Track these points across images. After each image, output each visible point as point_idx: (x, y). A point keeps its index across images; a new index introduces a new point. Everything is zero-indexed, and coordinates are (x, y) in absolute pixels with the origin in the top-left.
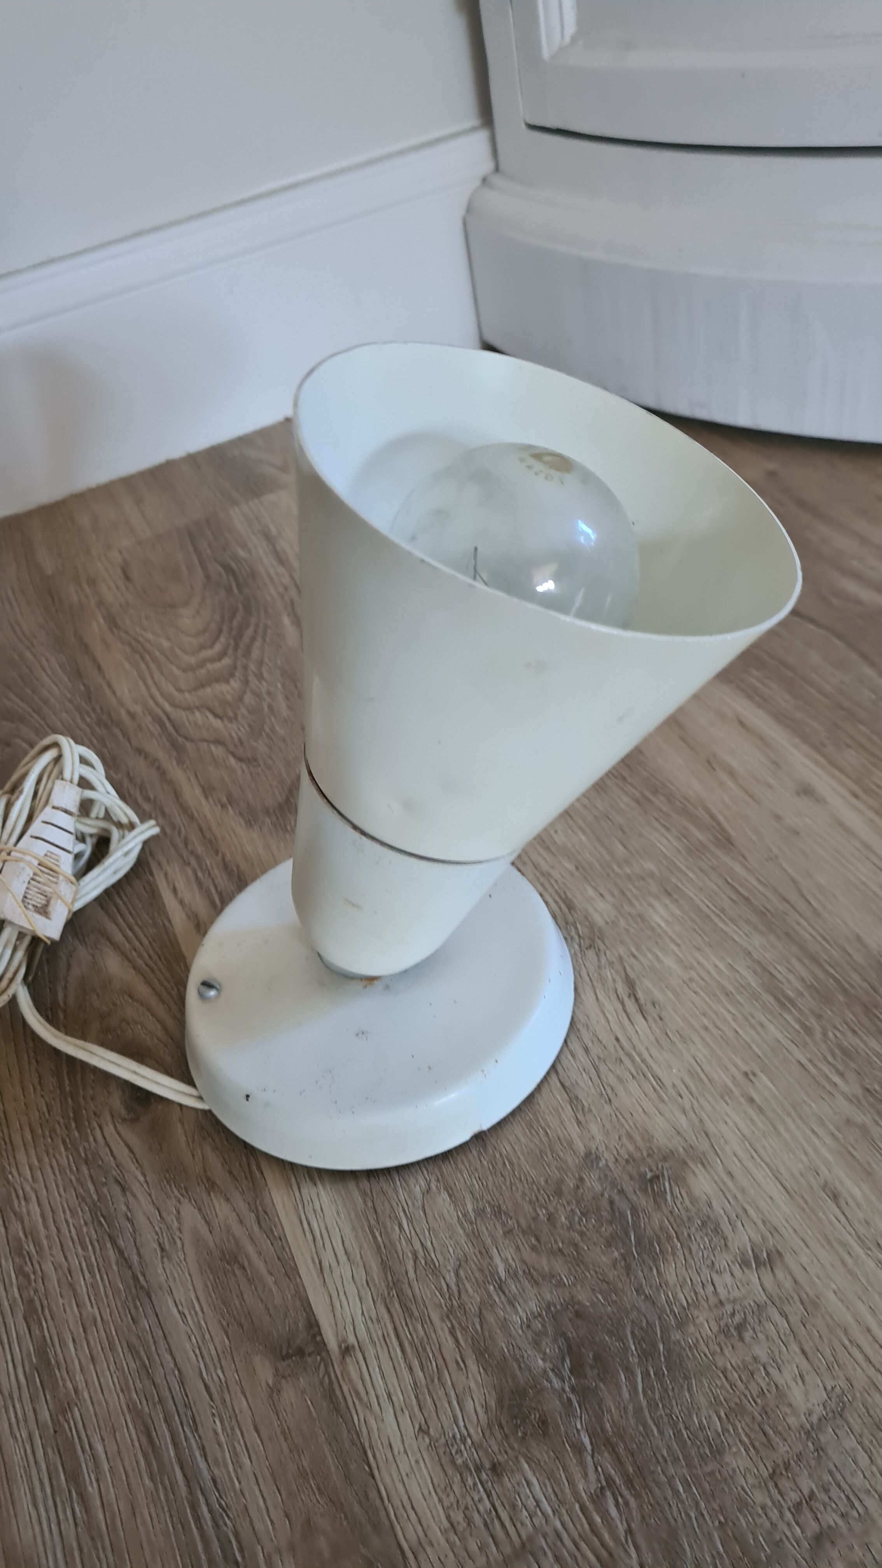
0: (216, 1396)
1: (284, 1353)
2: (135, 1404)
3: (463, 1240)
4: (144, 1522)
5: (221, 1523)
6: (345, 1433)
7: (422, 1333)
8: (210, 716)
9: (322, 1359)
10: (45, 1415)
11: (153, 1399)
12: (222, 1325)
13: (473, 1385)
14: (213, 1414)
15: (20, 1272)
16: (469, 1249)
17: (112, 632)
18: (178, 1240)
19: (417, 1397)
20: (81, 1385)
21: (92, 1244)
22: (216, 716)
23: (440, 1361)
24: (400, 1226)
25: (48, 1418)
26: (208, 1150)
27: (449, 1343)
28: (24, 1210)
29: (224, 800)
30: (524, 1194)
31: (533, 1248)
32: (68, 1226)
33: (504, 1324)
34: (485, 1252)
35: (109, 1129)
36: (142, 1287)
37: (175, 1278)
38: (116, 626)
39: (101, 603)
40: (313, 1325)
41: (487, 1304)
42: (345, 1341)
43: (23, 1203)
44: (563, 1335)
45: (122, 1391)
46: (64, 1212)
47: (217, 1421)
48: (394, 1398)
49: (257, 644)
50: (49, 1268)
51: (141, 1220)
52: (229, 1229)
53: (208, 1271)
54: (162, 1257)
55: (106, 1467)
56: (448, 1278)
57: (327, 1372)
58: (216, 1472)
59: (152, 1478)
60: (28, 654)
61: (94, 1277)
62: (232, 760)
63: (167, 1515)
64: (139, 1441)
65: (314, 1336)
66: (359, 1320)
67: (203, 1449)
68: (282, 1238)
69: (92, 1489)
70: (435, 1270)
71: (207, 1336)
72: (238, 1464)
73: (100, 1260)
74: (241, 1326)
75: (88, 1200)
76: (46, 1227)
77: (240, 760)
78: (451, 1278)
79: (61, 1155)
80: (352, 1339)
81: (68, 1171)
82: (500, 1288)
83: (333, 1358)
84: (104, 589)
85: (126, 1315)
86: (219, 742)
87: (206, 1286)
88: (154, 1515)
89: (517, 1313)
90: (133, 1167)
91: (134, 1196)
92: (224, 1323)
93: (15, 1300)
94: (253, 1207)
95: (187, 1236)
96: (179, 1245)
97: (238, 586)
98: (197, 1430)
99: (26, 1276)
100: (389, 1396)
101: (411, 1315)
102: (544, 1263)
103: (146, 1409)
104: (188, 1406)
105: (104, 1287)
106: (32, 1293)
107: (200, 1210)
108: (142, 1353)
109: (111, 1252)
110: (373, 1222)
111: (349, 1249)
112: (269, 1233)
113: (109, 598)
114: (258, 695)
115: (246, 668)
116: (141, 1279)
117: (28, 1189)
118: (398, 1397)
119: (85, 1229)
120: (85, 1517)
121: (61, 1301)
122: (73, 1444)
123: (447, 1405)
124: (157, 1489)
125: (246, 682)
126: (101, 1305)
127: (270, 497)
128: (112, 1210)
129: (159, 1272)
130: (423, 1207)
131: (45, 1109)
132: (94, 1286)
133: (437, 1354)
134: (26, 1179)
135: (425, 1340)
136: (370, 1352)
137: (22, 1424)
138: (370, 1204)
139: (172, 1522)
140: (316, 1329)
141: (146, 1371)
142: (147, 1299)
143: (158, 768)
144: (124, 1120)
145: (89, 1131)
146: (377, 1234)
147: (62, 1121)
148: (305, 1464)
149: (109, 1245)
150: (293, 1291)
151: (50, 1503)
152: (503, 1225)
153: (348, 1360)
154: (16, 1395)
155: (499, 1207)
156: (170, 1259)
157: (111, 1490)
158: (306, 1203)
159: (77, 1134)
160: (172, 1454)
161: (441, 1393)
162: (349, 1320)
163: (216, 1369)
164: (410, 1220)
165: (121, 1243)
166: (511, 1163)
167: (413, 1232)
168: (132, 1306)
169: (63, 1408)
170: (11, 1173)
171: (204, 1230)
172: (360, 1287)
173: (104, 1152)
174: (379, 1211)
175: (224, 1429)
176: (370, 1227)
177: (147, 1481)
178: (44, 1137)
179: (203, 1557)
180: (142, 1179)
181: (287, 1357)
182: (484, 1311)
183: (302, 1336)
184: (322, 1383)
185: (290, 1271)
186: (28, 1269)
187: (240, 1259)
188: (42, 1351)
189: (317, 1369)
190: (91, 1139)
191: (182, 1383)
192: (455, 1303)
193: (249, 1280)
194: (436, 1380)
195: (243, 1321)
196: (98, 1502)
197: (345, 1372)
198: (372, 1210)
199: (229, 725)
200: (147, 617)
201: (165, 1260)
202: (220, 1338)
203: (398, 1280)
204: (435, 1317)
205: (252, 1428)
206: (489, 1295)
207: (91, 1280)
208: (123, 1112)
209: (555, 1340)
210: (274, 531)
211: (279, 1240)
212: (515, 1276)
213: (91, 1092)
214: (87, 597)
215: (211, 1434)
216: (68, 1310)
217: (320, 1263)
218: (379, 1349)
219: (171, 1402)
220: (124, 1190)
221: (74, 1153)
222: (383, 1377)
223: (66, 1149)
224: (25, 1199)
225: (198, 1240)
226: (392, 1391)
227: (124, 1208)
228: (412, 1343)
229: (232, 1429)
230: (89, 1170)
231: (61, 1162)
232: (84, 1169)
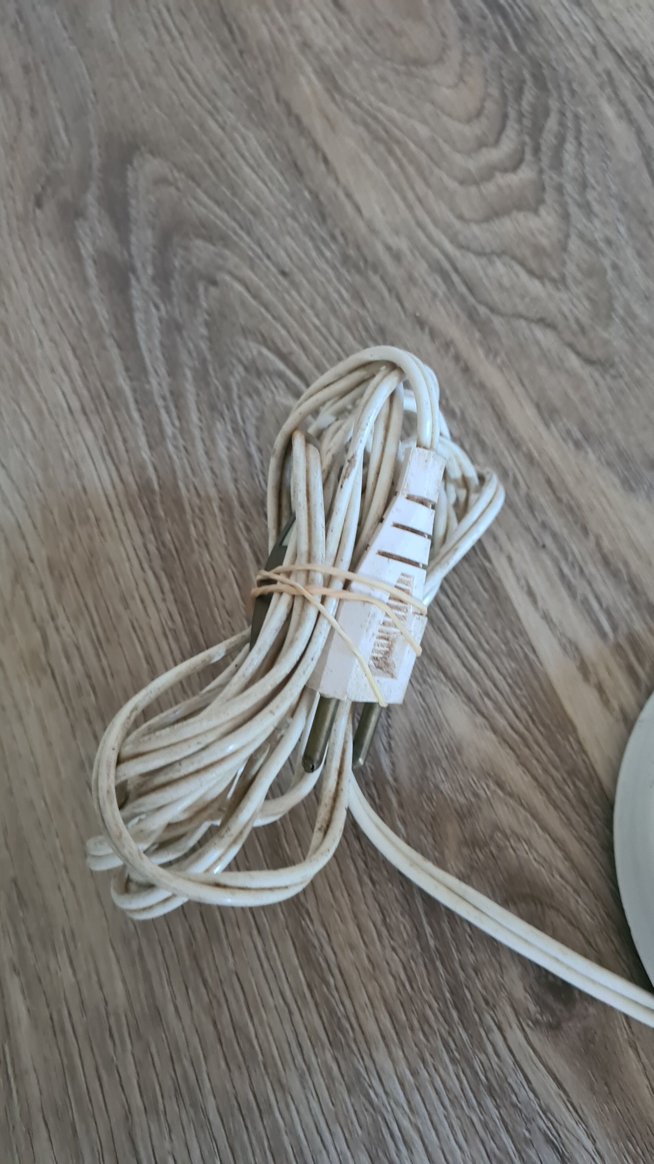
8: (524, 276)
17: (333, 99)
22: (531, 273)
29: (577, 434)
35: (516, 1036)
38: (337, 88)
39: (305, 45)
49: (570, 147)
60: (212, 124)
62: (574, 361)
77: (589, 361)
79: (446, 1069)
81: (464, 1103)
84: (307, 23)
86: (543, 322)
90: (570, 1120)
97: (516, 36)
113: (318, 40)
114: (591, 244)
115: (560, 189)
117: (405, 1123)
125: (566, 216)
131: (403, 976)
134: (397, 1103)
143: (457, 358)
144: (537, 1024)
145: (483, 1034)
147: (435, 1005)
159: (464, 1036)
170: (371, 1086)
173: (516, 1079)
178: (412, 1028)
199: (557, 295)
200: (383, 79)
208: (532, 1008)
213: (471, 958)
214: (281, 30)
221: (468, 1071)
223: (453, 1060)
230: (498, 1107)
231: (449, 1084)
232: (489, 1102)
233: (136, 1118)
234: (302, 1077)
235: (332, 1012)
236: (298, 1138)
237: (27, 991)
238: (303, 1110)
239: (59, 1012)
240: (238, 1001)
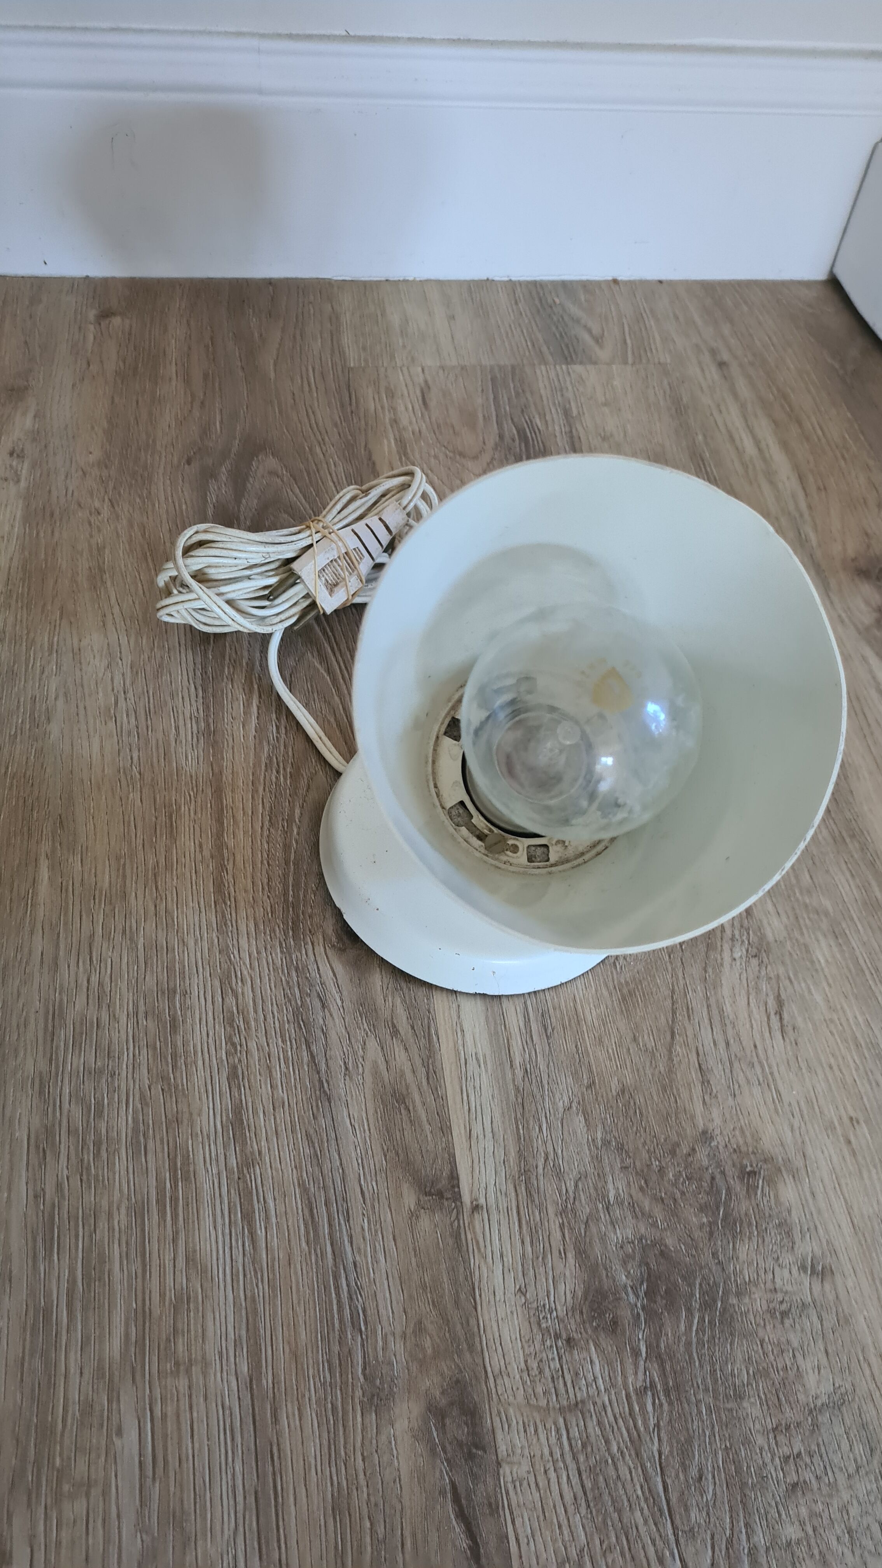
0: (368, 1201)
1: (428, 1190)
2: (304, 1182)
3: (587, 1160)
4: (296, 1273)
5: (355, 1297)
6: (462, 1270)
7: (538, 1218)
9: (456, 1206)
10: (233, 1162)
11: (319, 1184)
12: (383, 1149)
13: (568, 1273)
14: (364, 1214)
15: (229, 1040)
16: (590, 1170)
17: (400, 459)
18: (360, 1066)
19: (523, 1265)
20: (265, 1150)
21: (291, 1042)
23: (547, 1245)
24: (540, 1127)
25: (235, 1165)
26: (398, 1001)
27: (557, 1235)
28: (240, 990)
30: (645, 1143)
31: (641, 1189)
32: (274, 1017)
33: (603, 1238)
34: (602, 1176)
35: (320, 949)
36: (325, 1092)
37: (352, 1096)
38: (406, 454)
39: (395, 421)
40: (454, 1177)
41: (592, 1218)
42: (476, 1200)
43: (240, 983)
44: (647, 1264)
45: (296, 1167)
46: (272, 1004)
47: (366, 1221)
48: (505, 1259)
50: (253, 1045)
51: (333, 1036)
52: (403, 1074)
53: (380, 1101)
54: (345, 1074)
55: (274, 1220)
56: (568, 1184)
57: (457, 1218)
58: (358, 1258)
59: (308, 1243)
60: (318, 450)
61: (288, 1068)
63: (315, 1275)
64: (302, 1211)
65: (453, 1187)
66: (491, 1188)
67: (351, 1237)
68: (444, 1098)
69: (261, 1233)
70: (559, 1175)
71: (370, 1152)
72: (376, 1260)
73: (295, 1057)
74: (397, 1154)
75: (293, 1003)
76: (256, 1011)
78: (571, 1185)
79: (276, 954)
80: (482, 1201)
81: (280, 971)
82: (608, 1209)
83: (465, 1210)
84: (401, 408)
85: (308, 1110)
87: (377, 1113)
88: (304, 1272)
89: (616, 1233)
90: (333, 990)
91: (331, 1015)
92: (385, 1148)
93: (222, 1061)
94: (426, 1064)
95: (368, 1066)
96: (361, 1070)
98: (348, 1221)
99: (234, 1045)
100: (502, 1256)
101: (533, 1201)
102: (647, 1204)
103: (312, 1189)
104: (345, 1200)
105: (295, 1079)
106: (236, 1061)
107: (382, 1048)
108: (316, 1145)
109: (305, 1053)
110: (519, 1115)
111: (496, 1130)
112: (434, 1090)
113: (404, 421)
116: (326, 1085)
117: (245, 973)
118: (508, 1259)
119: (287, 1026)
120: (252, 1251)
121: (258, 1077)
122: (251, 1193)
123: (544, 1280)
124: (310, 1253)
126: (290, 1093)
127: (578, 368)
128: (311, 1020)
129: (340, 1086)
130: (562, 1120)
131: (269, 910)
132: (287, 1076)
133: (546, 1239)
134: (244, 963)
135: (539, 1223)
136: (495, 1217)
137: (214, 1162)
138: (520, 1100)
139: (318, 1282)
140: (455, 1182)
141: (317, 1159)
142: (327, 1104)
144: (333, 946)
145: (303, 944)
146: (520, 1127)
147: (282, 926)
148: (426, 1280)
149: (304, 1047)
150: (444, 1145)
151: (227, 1231)
152: (622, 1161)
153: (476, 1215)
154: (212, 1138)
155: (623, 1145)
156: (351, 1079)
157: (275, 1239)
158: (469, 1078)
159: (292, 943)
160: (326, 1231)
161: (542, 1270)
162: (483, 1185)
163: (372, 1180)
164: (549, 1127)
165: (314, 1048)
166: (641, 1113)
167: (549, 1137)
168: (314, 1104)
169: (248, 1162)
170: (233, 953)
171: (382, 1066)
172: (498, 1164)
173: (312, 967)
174: (526, 1108)
175: (370, 1229)
176: (516, 1118)
177: (304, 1244)
178: (265, 933)
179: (336, 1316)
180: (340, 1003)
181: (431, 1194)
182: (590, 1221)
183: (443, 1183)
184: (452, 1224)
185: (445, 1129)
186: (236, 1040)
187: (407, 1100)
188: (238, 1110)
189: (451, 1212)
190: (304, 952)
191: (343, 1180)
192: (569, 1206)
193: (411, 1121)
194: (540, 1259)
195: (400, 1152)
196: (264, 1245)
197: (471, 1223)
198: (520, 1106)
200: (436, 457)
201: (347, 1077)
202: (379, 1156)
203: (529, 1170)
204: (551, 1210)
205: (391, 1237)
206: (598, 1211)
207: (285, 1070)
208: (334, 939)
209: (640, 1266)
211: (441, 1099)
212: (620, 1204)
213: (310, 910)
214: (383, 408)
215: (358, 1229)
216: (263, 1086)
217: (470, 1131)
218: (502, 1217)
219: (332, 1191)
220: (323, 1006)
221: (288, 958)
222: (500, 1239)
223: (282, 952)
224: (242, 980)
225: (376, 1073)
226: (505, 1253)
227: (321, 1021)
228: (528, 1223)
229: (376, 1231)
230: (298, 977)
231: (275, 961)
232: (294, 974)
233: (96, 937)
234: (196, 941)
235: (223, 916)
236: (184, 966)
237: (51, 868)
238: (192, 955)
240: (172, 900)
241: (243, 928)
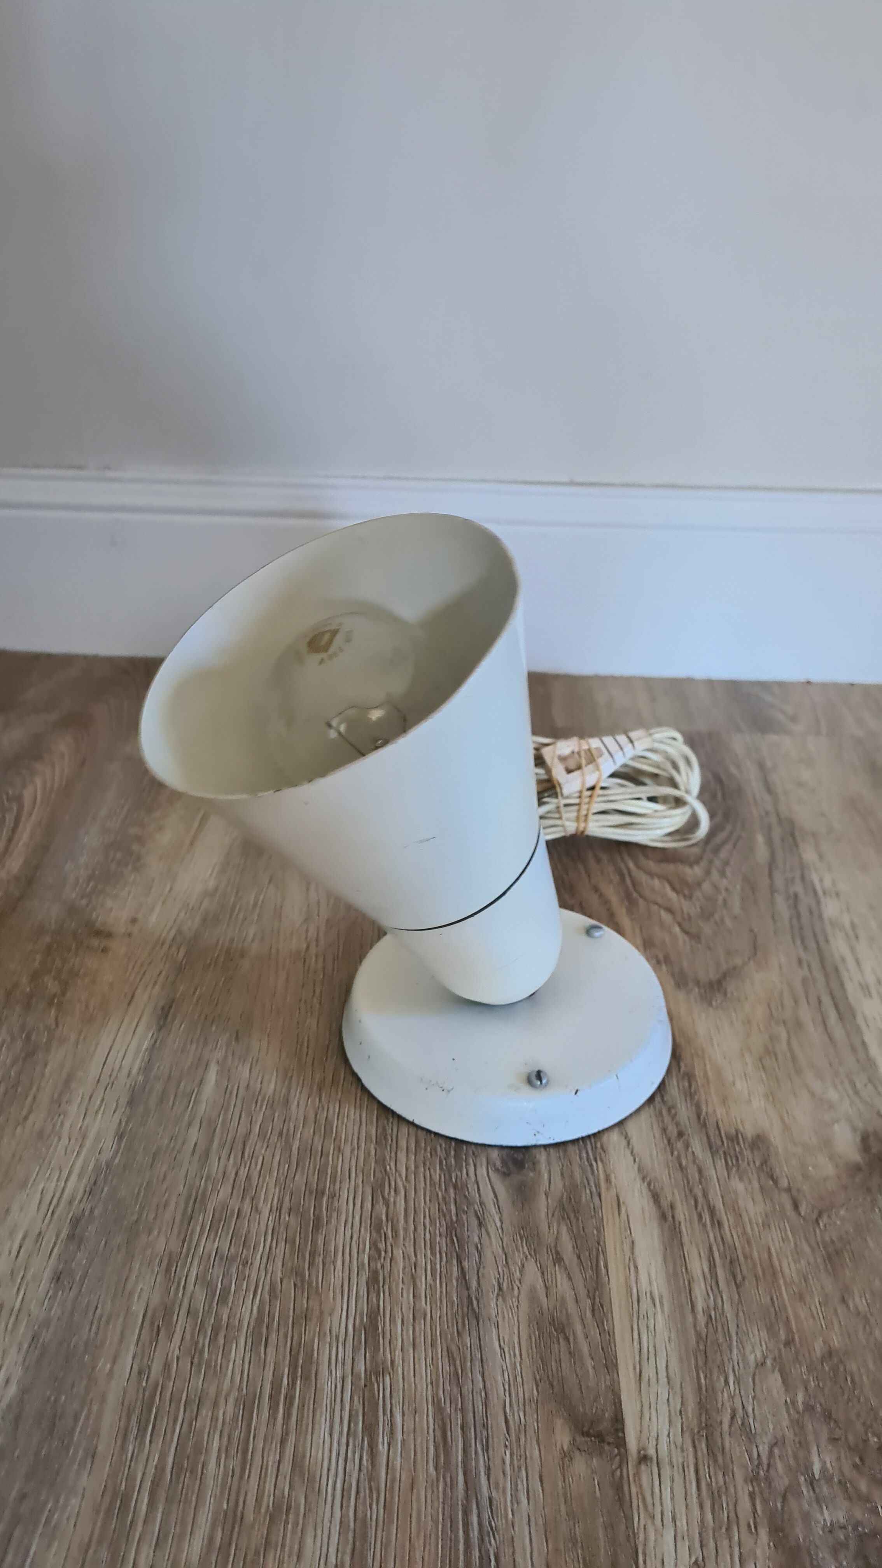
0: (512, 1432)
1: (585, 1429)
2: (439, 1401)
3: (785, 1423)
4: (418, 1500)
5: (487, 1539)
6: (623, 1528)
7: (721, 1481)
8: (668, 889)
9: (619, 1454)
10: (361, 1367)
11: (457, 1405)
12: (535, 1379)
13: (759, 1552)
14: (506, 1446)
15: (374, 1245)
16: (790, 1435)
18: (516, 1288)
19: (700, 1534)
20: (398, 1361)
21: (440, 1253)
22: (674, 889)
23: (733, 1515)
24: (726, 1382)
25: (363, 1372)
26: (564, 1230)
27: (745, 1504)
28: (392, 1200)
29: (661, 957)
30: (858, 1415)
31: (855, 1466)
32: (425, 1229)
33: (806, 1518)
34: (803, 1445)
35: (482, 1171)
36: (473, 1309)
37: (504, 1317)
40: (618, 1420)
41: (792, 1490)
42: (644, 1449)
43: (393, 1193)
44: (865, 1557)
45: (432, 1383)
46: (425, 1217)
47: (508, 1453)
48: (678, 1523)
49: (729, 847)
50: (398, 1254)
51: (488, 1256)
52: (563, 1301)
53: (536, 1326)
54: (498, 1295)
55: (399, 1437)
56: (761, 1448)
57: (620, 1467)
58: (494, 1494)
59: (436, 1468)
61: (434, 1280)
62: (677, 929)
63: (441, 1505)
64: (434, 1431)
65: (617, 1430)
66: (664, 1439)
67: (488, 1469)
68: (611, 1334)
69: (382, 1449)
70: (748, 1434)
71: (519, 1379)
72: (515, 1499)
73: (444, 1271)
74: (552, 1386)
75: (448, 1218)
76: (406, 1221)
77: (686, 932)
78: (764, 1450)
79: (435, 1171)
80: (652, 1452)
81: (437, 1187)
82: (812, 1484)
83: (630, 1459)
85: (453, 1325)
86: (669, 910)
87: (530, 1338)
88: (429, 1501)
89: (822, 1513)
90: (493, 1211)
91: (488, 1234)
92: (538, 1377)
93: (363, 1265)
94: (591, 1295)
95: (525, 1288)
96: (516, 1292)
97: (724, 796)
98: (487, 1450)
99: (378, 1251)
100: (674, 1519)
101: (715, 1461)
102: (863, 1486)
103: (448, 1410)
104: (485, 1426)
105: (441, 1292)
106: (379, 1266)
107: (543, 1273)
108: (458, 1363)
109: (455, 1269)
110: (700, 1363)
111: (671, 1374)
112: (600, 1325)
114: (716, 887)
115: (711, 862)
116: (475, 1302)
117: (400, 1184)
118: (682, 1523)
119: (438, 1239)
120: (370, 1467)
121: (401, 1285)
122: (377, 1404)
123: (728, 1557)
124: (438, 1481)
125: (708, 873)
126: (434, 1306)
127: (773, 738)
128: (466, 1237)
129: (492, 1305)
130: (754, 1375)
132: (433, 1288)
133: (731, 1507)
134: (400, 1175)
135: (723, 1490)
136: (666, 1472)
137: (340, 1365)
138: (702, 1347)
139: (443, 1514)
140: (620, 1426)
141: (456, 1378)
142: (475, 1322)
143: (608, 910)
144: (497, 1170)
145: (464, 1164)
146: (702, 1376)
148: (578, 1533)
149: (455, 1262)
150: (608, 1383)
151: (344, 1440)
152: (831, 1431)
153: (643, 1467)
154: (341, 1339)
155: (830, 1414)
156: (504, 1300)
157: (399, 1458)
158: (641, 1317)
159: (453, 1162)
160: (460, 1458)
161: (726, 1543)
162: (654, 1434)
163: (519, 1410)
164: (738, 1381)
165: (466, 1264)
166: (853, 1381)
167: (737, 1391)
168: (460, 1321)
169: (377, 1371)
170: (389, 1165)
171: (541, 1292)
172: (673, 1413)
173: (473, 1188)
174: (710, 1358)
175: (512, 1463)
176: (697, 1366)
177: (431, 1469)
179: (462, 1558)
180: (498, 1224)
181: (587, 1434)
182: (789, 1495)
183: (605, 1425)
184: (613, 1473)
185: (610, 1365)
186: (382, 1246)
187: (567, 1331)
188: (374, 1315)
189: (612, 1459)
190: (464, 1171)
191: (486, 1405)
192: (761, 1472)
193: (570, 1353)
194: (724, 1530)
195: (555, 1383)
196: (385, 1461)
197: (637, 1474)
198: (703, 1353)
199: (683, 900)
201: (500, 1299)
202: (530, 1385)
203: (711, 1426)
204: (739, 1476)
205: (537, 1477)
206: (799, 1485)
207: (432, 1282)
208: (498, 1164)
209: (856, 1558)
210: (769, 764)
211: (608, 1335)
212: (829, 1480)
215: (498, 1462)
216: (405, 1295)
217: (641, 1372)
218: (676, 1474)
219: (471, 1415)
220: (480, 1225)
221: (447, 1175)
222: (672, 1499)
223: (441, 1169)
224: (395, 1191)
225: (533, 1297)
226: (678, 1516)
227: (476, 1240)
228: (709, 1485)
229: (520, 1468)
230: (455, 1194)
231: (434, 1177)
232: (452, 1191)
233: (252, 1136)
234: (352, 1151)
235: (384, 1130)
236: (337, 1171)
237: (220, 1073)
238: (347, 1161)
239: (233, 1087)
240: (334, 1112)
241: (403, 1143)
